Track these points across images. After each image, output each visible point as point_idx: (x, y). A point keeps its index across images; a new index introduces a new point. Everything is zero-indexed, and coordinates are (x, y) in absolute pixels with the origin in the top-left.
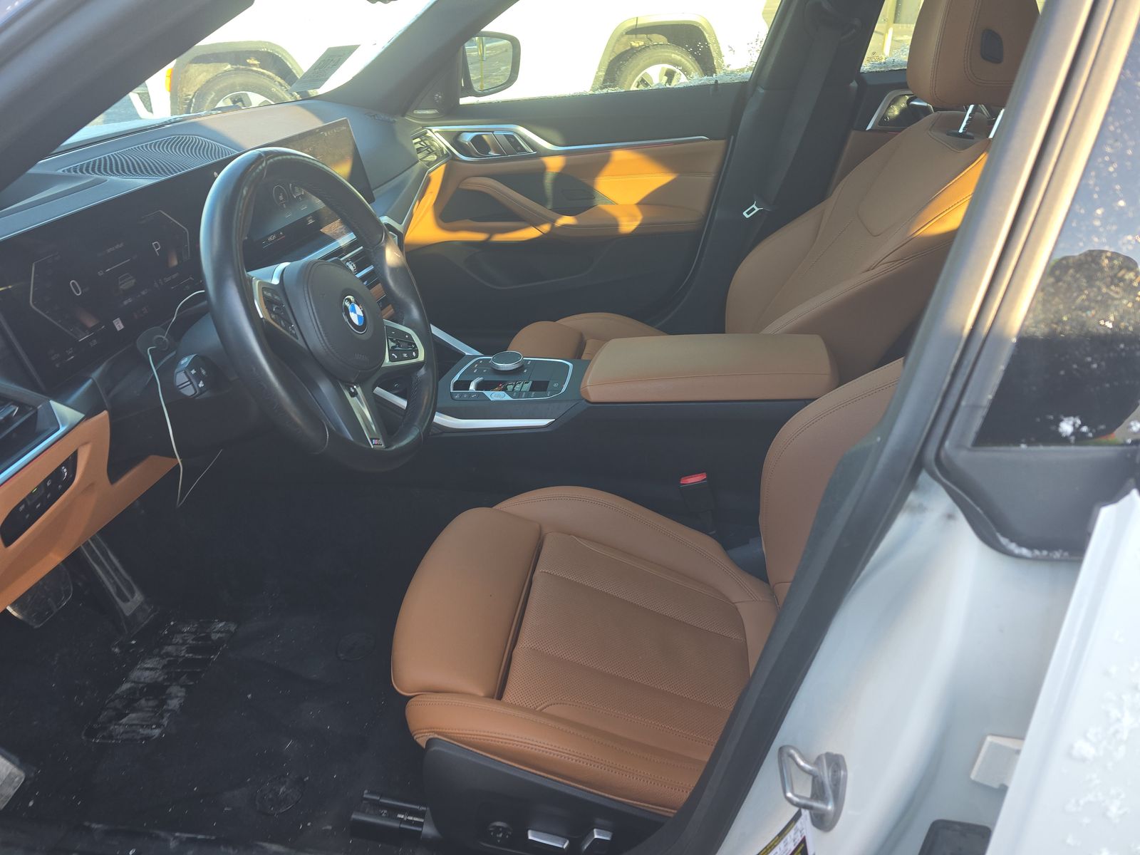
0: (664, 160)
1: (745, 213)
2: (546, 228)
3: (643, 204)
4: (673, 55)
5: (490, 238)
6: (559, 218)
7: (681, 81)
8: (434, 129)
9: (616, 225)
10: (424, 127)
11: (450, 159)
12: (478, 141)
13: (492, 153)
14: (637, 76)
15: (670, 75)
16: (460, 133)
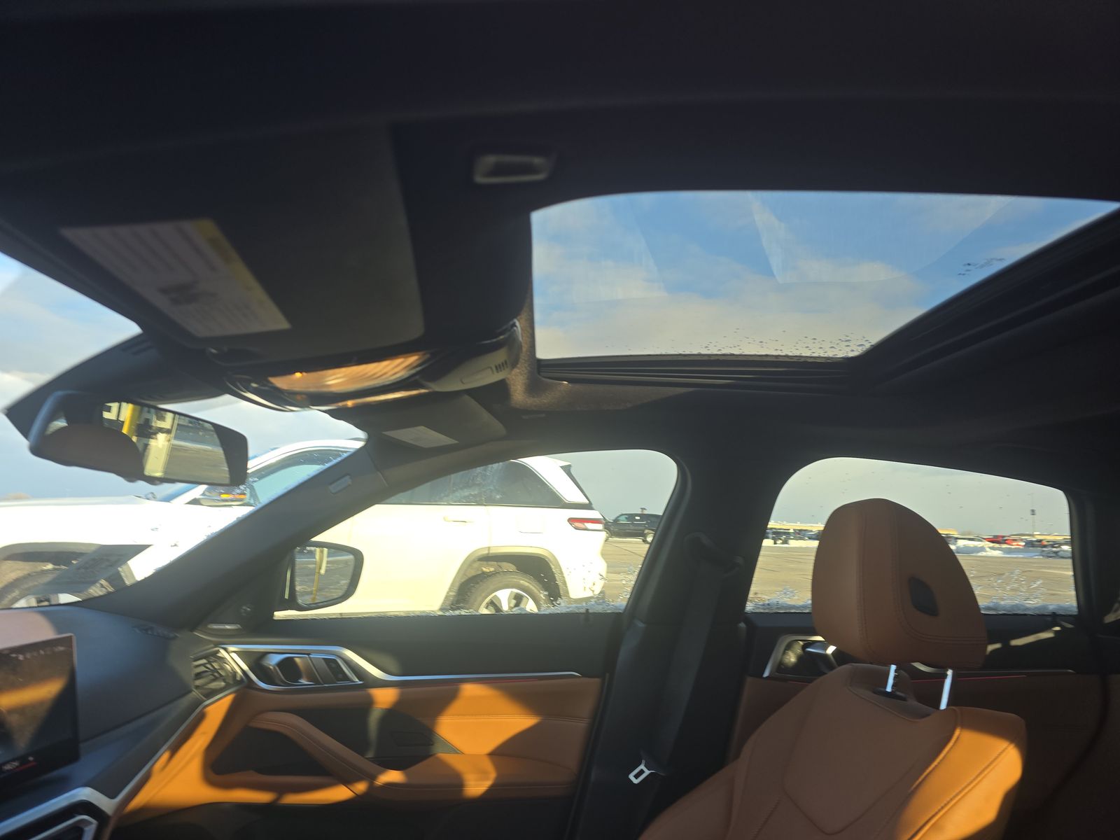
0: (525, 699)
1: (631, 777)
2: (361, 787)
3: (498, 754)
4: (522, 582)
5: (278, 799)
6: (381, 773)
7: (530, 607)
8: (231, 648)
9: (459, 784)
10: (217, 644)
11: (243, 686)
12: (288, 666)
13: (304, 681)
14: (486, 598)
15: (518, 599)
16: (265, 654)
